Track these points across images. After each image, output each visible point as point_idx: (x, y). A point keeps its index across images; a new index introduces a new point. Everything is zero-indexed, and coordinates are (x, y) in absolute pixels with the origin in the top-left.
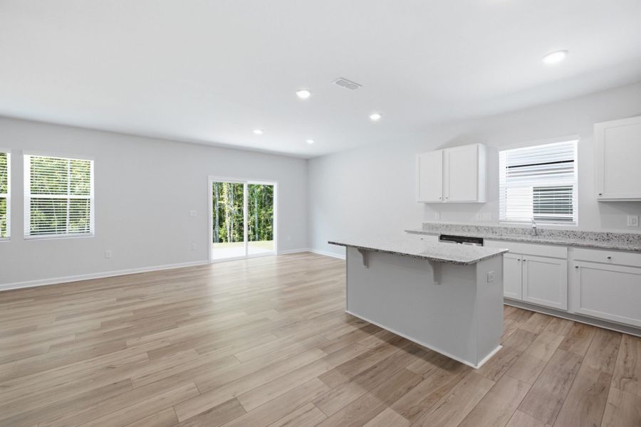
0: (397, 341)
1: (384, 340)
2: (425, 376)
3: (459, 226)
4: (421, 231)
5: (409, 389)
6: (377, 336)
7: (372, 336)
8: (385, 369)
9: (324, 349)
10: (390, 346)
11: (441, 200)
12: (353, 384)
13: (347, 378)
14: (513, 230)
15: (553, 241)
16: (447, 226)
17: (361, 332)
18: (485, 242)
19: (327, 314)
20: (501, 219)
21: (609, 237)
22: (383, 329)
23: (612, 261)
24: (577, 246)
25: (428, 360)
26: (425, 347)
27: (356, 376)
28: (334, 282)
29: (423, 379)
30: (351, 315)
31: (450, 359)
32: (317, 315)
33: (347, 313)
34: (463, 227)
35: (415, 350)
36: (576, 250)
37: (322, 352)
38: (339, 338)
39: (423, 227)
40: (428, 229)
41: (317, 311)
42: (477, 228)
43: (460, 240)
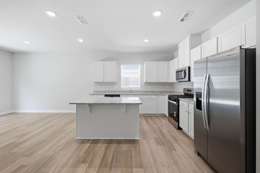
0: (110, 142)
1: (105, 144)
2: (131, 149)
3: (108, 91)
4: (93, 94)
5: (131, 157)
6: (101, 143)
7: (99, 145)
8: (117, 155)
9: (83, 162)
10: (110, 145)
11: (103, 81)
12: (113, 169)
13: (108, 169)
14: (125, 91)
15: (135, 94)
16: (104, 91)
17: (92, 145)
18: (121, 96)
19: (66, 144)
20: (122, 88)
21: (146, 92)
22: (100, 139)
23: (151, 98)
24: (144, 95)
25: (126, 143)
26: (121, 139)
27: (111, 165)
28: (52, 126)
29: (131, 151)
30: (80, 139)
31: (131, 140)
32: (61, 147)
33: (77, 139)
34: (110, 91)
35: (119, 142)
36: (144, 96)
37: (84, 164)
38: (86, 153)
39: (94, 92)
40: (96, 93)
41: (59, 144)
42: (114, 91)
43: (112, 96)
